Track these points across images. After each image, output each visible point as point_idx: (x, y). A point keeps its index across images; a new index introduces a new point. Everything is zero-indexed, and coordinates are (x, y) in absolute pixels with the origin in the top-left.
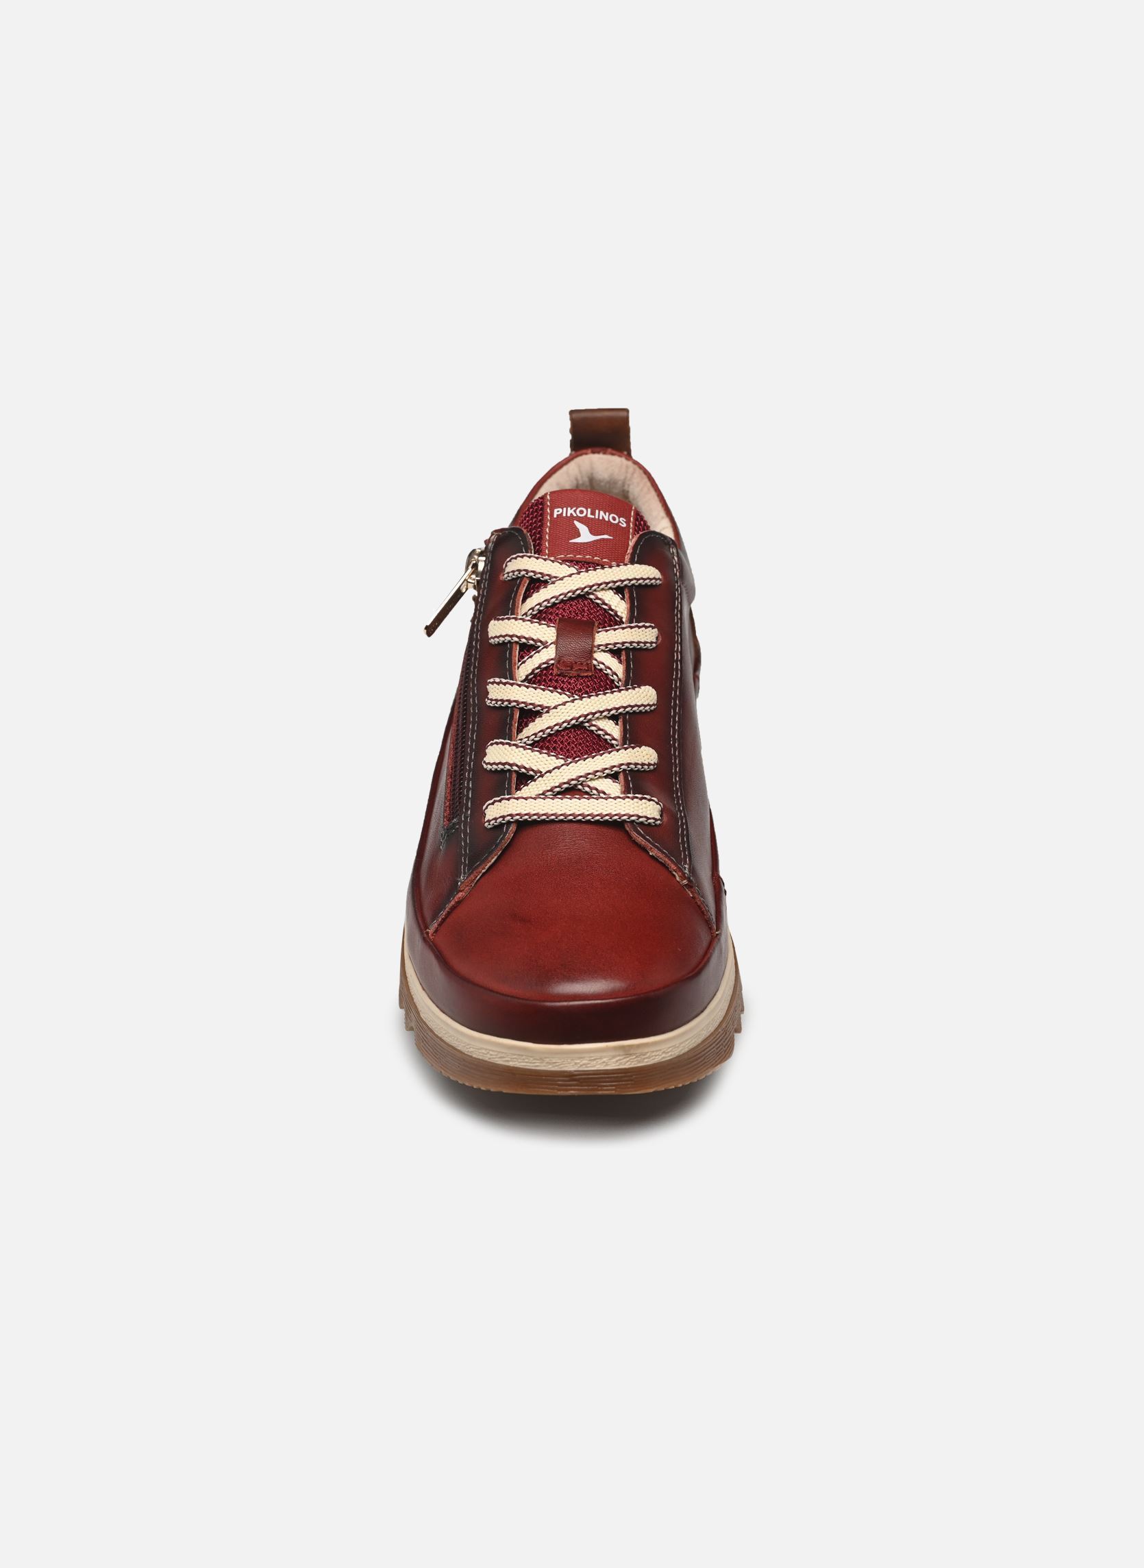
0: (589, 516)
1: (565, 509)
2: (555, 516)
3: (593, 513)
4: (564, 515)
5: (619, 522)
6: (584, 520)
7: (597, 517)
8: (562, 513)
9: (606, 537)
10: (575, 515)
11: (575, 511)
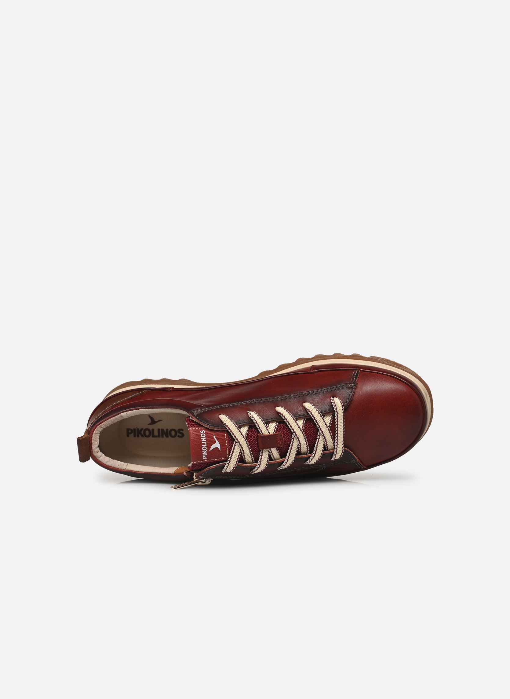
0: (206, 445)
1: (203, 455)
2: (207, 458)
3: (204, 444)
4: (206, 455)
5: (203, 433)
6: (209, 447)
7: (206, 442)
8: (205, 456)
9: (214, 437)
10: (206, 451)
11: (204, 451)
